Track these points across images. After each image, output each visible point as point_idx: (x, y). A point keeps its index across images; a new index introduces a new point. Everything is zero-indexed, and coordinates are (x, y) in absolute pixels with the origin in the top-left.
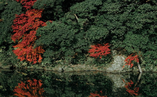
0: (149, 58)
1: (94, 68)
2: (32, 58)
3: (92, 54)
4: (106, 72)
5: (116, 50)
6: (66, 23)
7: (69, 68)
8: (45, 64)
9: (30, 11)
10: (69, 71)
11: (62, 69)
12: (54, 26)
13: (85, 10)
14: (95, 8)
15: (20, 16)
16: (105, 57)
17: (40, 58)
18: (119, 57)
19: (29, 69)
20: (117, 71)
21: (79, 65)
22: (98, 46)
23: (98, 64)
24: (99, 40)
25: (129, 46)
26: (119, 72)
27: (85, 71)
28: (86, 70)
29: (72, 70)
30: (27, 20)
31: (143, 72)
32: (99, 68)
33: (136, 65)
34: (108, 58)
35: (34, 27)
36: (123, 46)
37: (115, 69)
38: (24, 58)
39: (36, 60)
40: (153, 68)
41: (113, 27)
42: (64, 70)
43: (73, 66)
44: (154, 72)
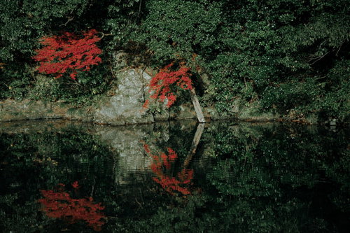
0: (227, 77)
1: (58, 110)
3: (48, 63)
4: (92, 122)
5: (126, 51)
16: (90, 75)
18: (132, 73)
20: (128, 118)
21: (9, 101)
22: (66, 40)
23: (68, 97)
24: (64, 20)
25: (159, 40)
26: (134, 121)
27: (28, 119)
28: (31, 116)
31: (210, 120)
32: (72, 110)
33: (186, 98)
34: (98, 78)
36: (140, 39)
37: (120, 113)
40: (240, 107)
44: (244, 121)
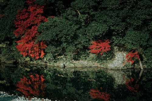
0: (150, 55)
2: (34, 53)
3: (93, 50)
4: (107, 68)
5: (118, 46)
6: (67, 19)
7: (71, 64)
8: (48, 59)
9: (33, 6)
10: (70, 67)
11: (64, 65)
12: (55, 21)
13: (86, 5)
14: (95, 4)
15: (22, 11)
16: (107, 54)
17: (43, 54)
18: (120, 53)
19: (32, 64)
20: (118, 67)
21: (81, 61)
22: (99, 42)
23: (99, 60)
24: (99, 36)
25: (129, 43)
26: (120, 69)
28: (88, 66)
29: (73, 65)
30: (29, 15)
31: (145, 69)
32: (100, 64)
33: (137, 62)
34: (109, 54)
35: (36, 22)
36: (123, 43)
37: (116, 66)
38: (27, 54)
39: (39, 56)
41: (113, 23)
42: (66, 66)
43: (75, 62)
